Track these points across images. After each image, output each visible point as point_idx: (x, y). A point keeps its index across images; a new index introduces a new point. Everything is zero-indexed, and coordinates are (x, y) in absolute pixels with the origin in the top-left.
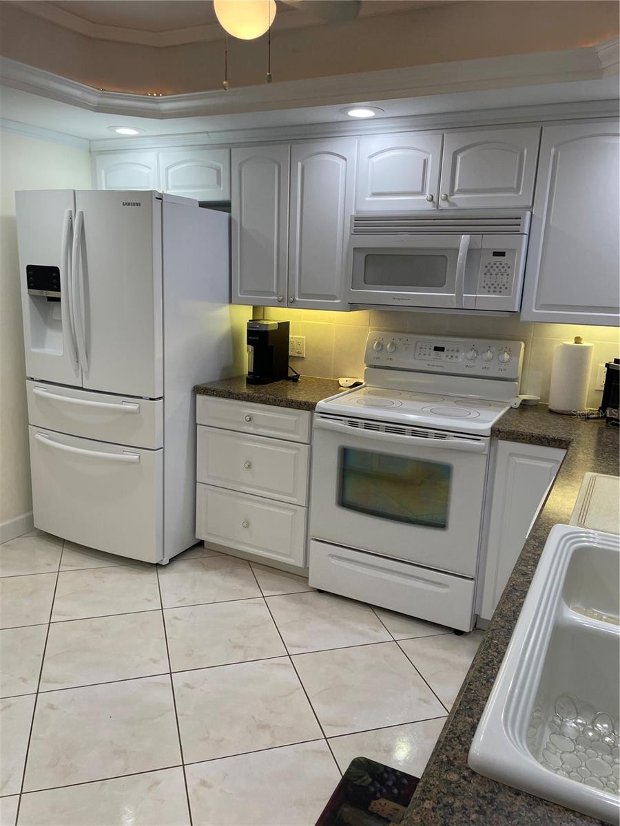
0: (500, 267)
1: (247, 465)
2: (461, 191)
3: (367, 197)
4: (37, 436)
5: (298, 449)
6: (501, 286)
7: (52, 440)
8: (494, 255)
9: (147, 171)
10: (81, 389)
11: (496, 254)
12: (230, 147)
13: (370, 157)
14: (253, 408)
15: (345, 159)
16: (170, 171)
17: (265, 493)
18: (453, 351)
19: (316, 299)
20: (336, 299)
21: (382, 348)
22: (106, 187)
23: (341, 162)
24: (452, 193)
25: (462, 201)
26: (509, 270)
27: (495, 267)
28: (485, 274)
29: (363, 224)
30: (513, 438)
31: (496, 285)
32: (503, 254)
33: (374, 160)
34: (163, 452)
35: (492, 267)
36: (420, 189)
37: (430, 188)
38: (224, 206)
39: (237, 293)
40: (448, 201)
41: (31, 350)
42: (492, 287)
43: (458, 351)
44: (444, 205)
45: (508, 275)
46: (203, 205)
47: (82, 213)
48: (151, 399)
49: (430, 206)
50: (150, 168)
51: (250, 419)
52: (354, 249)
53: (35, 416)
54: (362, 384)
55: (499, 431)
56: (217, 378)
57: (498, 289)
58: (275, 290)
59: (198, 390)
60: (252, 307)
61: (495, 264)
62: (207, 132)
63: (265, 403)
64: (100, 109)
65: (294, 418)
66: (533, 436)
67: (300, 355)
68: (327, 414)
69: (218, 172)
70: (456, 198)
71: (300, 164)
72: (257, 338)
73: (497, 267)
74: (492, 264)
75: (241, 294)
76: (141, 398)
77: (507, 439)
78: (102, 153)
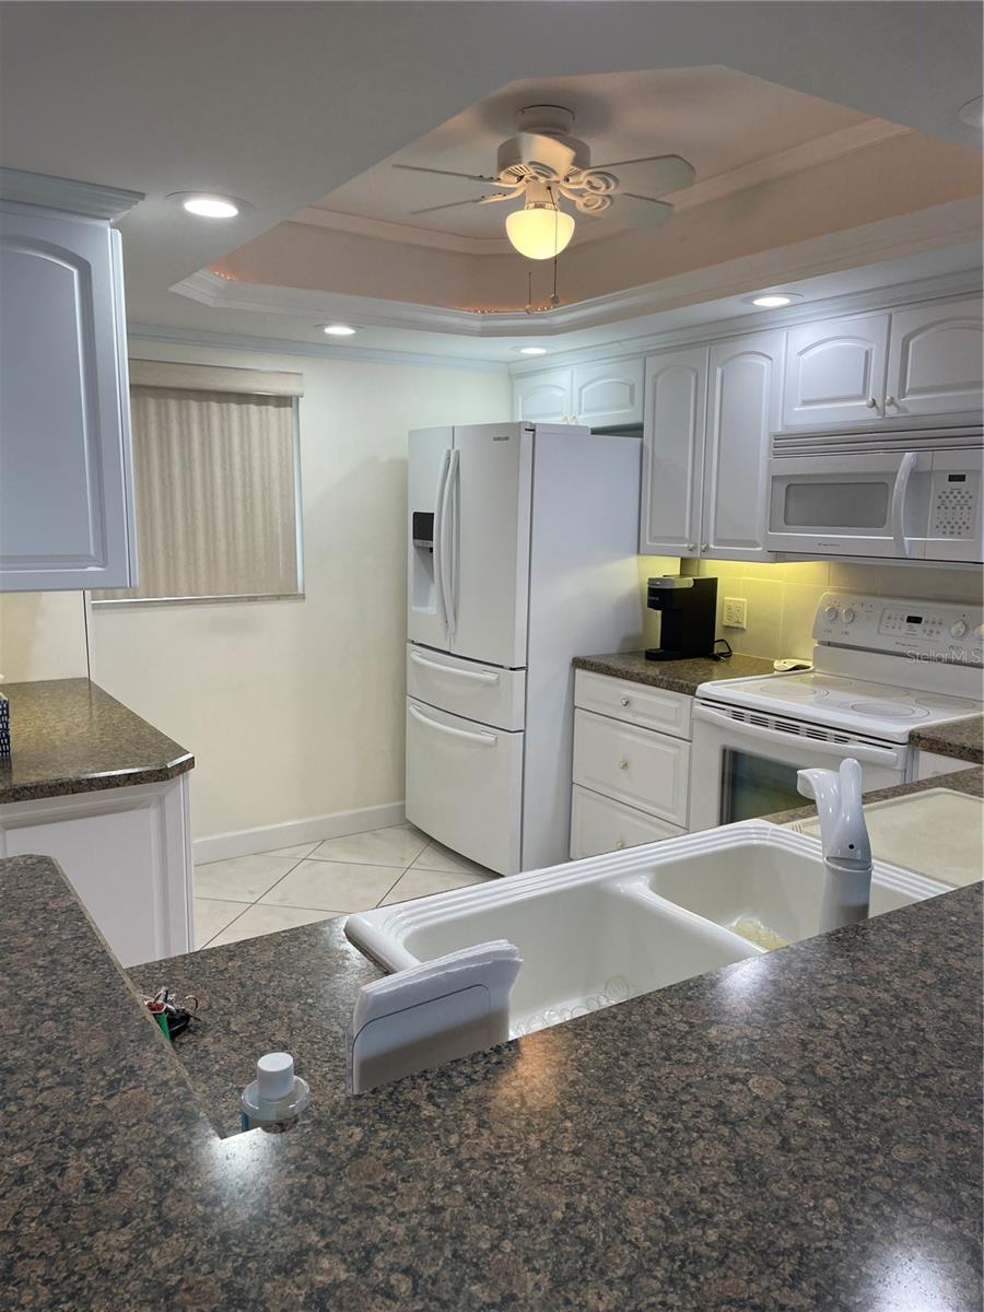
0: (959, 496)
1: (621, 764)
2: (914, 391)
3: (795, 406)
4: (412, 709)
5: (677, 747)
6: (960, 524)
7: (424, 714)
8: (950, 480)
9: (561, 393)
10: (449, 654)
11: (952, 478)
12: (644, 356)
13: (801, 353)
14: (634, 689)
15: (771, 359)
16: (584, 391)
17: (651, 808)
18: (933, 623)
19: (737, 547)
20: (758, 546)
21: (836, 616)
22: (523, 417)
23: (765, 363)
24: (902, 394)
25: (915, 404)
26: (971, 502)
27: (951, 497)
28: (939, 508)
29: (785, 444)
30: (939, 749)
31: (953, 524)
32: (961, 478)
33: (806, 356)
34: (524, 736)
35: (947, 497)
36: (860, 392)
37: (874, 391)
38: (635, 430)
39: (647, 542)
40: (896, 405)
41: (413, 608)
42: (949, 526)
43: (940, 624)
44: (891, 411)
45: (969, 508)
46: (595, 432)
47: (458, 452)
48: (511, 669)
49: (872, 414)
50: (563, 389)
51: (627, 703)
52: (773, 477)
53: (413, 686)
54: (809, 667)
55: (919, 737)
56: (614, 650)
57: (956, 530)
58: (687, 536)
59: (579, 663)
60: (679, 559)
61: (951, 493)
62: (619, 341)
63: (643, 683)
64: (485, 333)
65: (675, 705)
66: (964, 748)
67: (740, 626)
68: (710, 701)
69: (632, 388)
70: (910, 401)
71: (719, 371)
72: (657, 599)
73: (955, 497)
74: (948, 494)
75: (650, 541)
76: (502, 667)
77: (930, 749)
78: (521, 376)
